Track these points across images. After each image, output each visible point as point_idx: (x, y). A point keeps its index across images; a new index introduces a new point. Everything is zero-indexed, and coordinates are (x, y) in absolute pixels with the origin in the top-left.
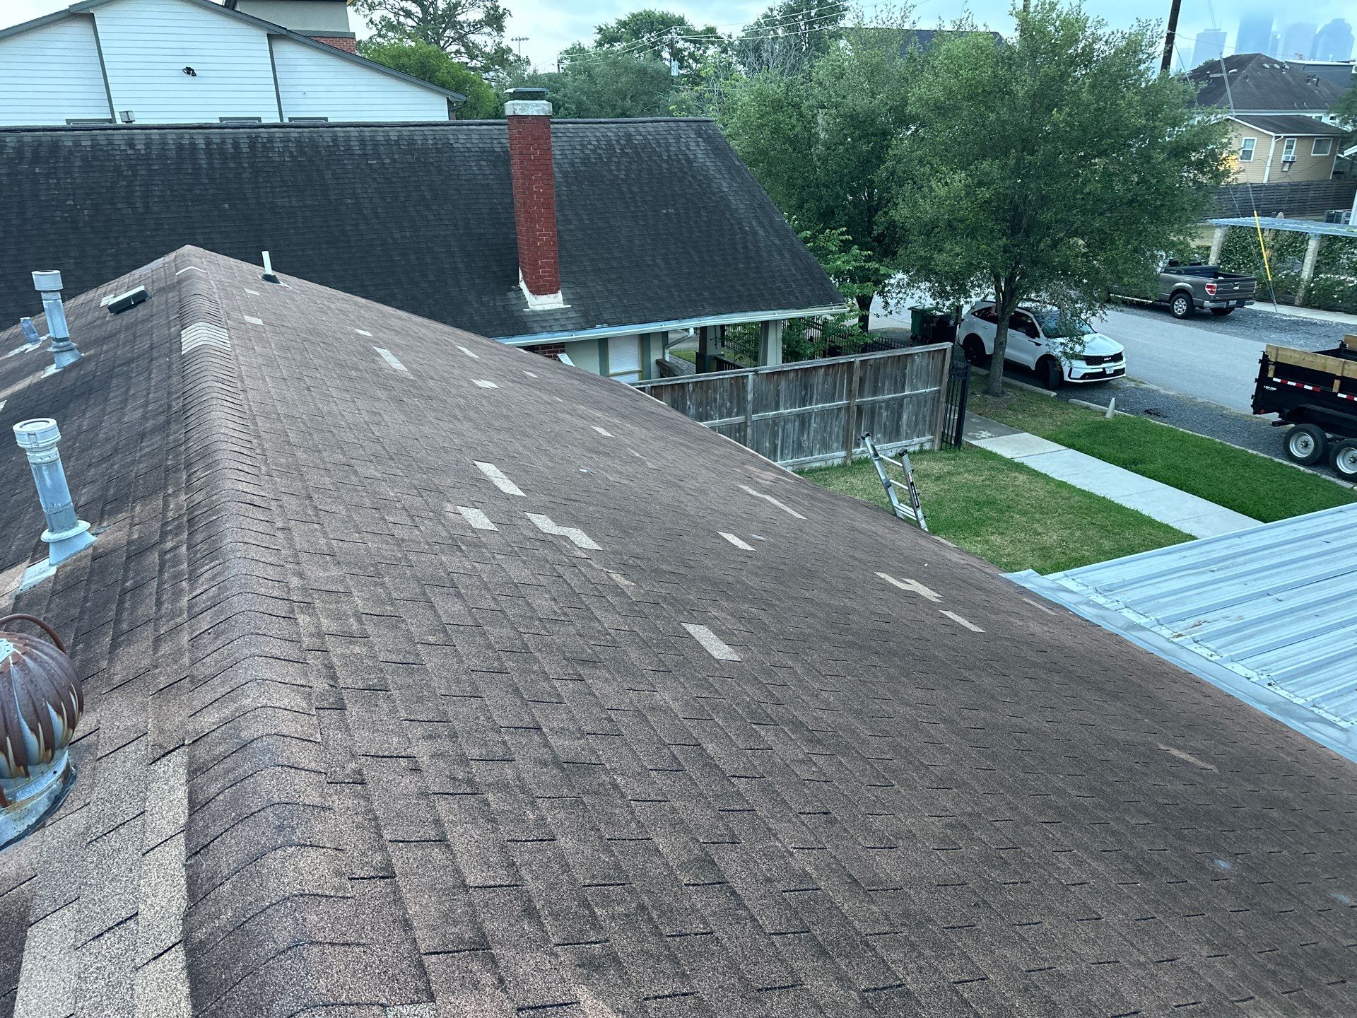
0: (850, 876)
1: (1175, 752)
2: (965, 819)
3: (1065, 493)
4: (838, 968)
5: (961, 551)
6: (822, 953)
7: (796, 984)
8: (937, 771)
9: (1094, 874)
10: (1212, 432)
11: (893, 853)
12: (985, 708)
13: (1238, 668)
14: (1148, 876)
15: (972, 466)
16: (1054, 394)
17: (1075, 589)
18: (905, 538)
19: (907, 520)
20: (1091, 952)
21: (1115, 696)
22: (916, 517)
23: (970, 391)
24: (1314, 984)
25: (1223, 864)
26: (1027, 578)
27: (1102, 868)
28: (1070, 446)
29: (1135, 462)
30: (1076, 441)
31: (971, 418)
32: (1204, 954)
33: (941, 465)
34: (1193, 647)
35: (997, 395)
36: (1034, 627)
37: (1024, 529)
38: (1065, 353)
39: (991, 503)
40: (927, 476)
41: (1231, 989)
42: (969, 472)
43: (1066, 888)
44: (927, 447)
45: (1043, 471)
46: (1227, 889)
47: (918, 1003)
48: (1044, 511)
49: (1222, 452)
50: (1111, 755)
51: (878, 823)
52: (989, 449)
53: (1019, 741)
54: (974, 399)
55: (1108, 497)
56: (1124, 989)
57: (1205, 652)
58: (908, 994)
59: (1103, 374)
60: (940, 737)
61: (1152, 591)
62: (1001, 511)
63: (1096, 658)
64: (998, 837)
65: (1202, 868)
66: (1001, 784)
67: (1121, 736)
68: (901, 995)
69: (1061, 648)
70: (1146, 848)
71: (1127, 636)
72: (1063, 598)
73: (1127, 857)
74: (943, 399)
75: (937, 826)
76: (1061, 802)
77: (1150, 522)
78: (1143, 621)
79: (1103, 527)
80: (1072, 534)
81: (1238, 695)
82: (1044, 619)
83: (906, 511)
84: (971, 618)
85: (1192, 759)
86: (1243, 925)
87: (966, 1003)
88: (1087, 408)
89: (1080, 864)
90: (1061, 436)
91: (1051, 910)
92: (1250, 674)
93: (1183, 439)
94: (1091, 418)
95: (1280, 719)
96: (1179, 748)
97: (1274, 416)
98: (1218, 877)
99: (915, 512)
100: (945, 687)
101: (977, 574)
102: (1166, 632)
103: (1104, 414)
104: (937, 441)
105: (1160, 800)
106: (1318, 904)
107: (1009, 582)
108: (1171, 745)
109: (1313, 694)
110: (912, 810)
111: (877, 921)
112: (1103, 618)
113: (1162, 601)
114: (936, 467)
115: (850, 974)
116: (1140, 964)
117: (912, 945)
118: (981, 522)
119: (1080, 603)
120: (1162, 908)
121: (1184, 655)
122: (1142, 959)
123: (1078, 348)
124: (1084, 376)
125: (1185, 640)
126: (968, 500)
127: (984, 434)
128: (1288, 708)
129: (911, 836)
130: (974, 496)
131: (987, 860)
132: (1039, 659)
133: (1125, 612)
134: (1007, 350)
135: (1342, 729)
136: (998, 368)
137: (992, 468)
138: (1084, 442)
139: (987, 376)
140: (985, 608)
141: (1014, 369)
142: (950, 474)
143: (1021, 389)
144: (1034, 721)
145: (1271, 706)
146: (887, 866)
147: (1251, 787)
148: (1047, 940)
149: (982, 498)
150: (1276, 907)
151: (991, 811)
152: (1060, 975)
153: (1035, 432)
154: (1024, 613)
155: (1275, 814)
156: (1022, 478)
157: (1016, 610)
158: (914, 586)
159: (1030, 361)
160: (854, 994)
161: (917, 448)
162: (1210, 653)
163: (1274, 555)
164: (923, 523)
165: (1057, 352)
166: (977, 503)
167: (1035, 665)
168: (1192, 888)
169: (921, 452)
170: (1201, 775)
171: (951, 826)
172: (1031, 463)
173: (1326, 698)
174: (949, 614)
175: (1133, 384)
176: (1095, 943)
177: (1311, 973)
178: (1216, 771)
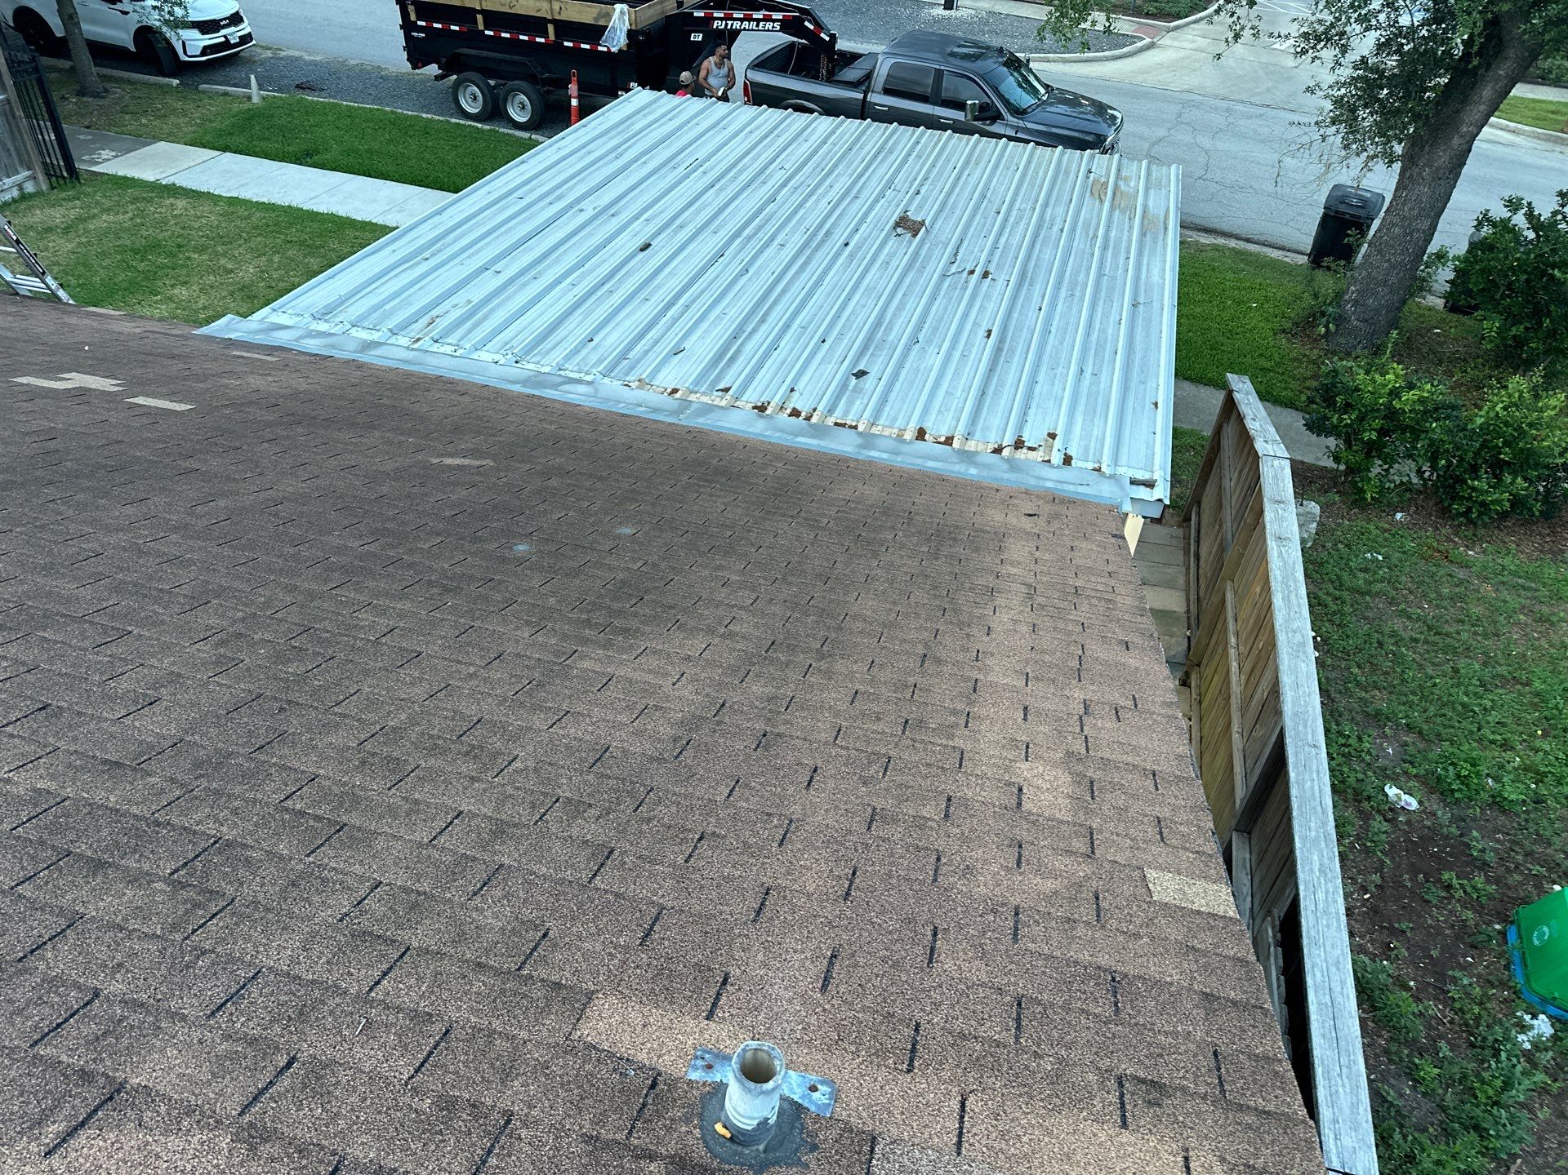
0: (105, 762)
1: (448, 461)
2: (239, 627)
3: (242, 211)
4: (127, 869)
5: (132, 317)
6: (98, 866)
7: (74, 920)
8: (186, 590)
9: (402, 615)
10: (378, 100)
11: (156, 708)
12: (223, 495)
13: (485, 356)
14: (457, 591)
15: (107, 203)
16: (176, 82)
17: (290, 323)
18: (43, 322)
19: (36, 297)
20: (420, 691)
21: (371, 427)
22: (48, 288)
23: (55, 97)
24: (620, 613)
25: (522, 548)
26: (228, 327)
27: (408, 606)
28: (225, 149)
29: (308, 154)
30: (229, 141)
31: (76, 136)
32: (526, 635)
33: (62, 210)
34: (435, 348)
35: (97, 95)
36: (255, 382)
37: (211, 271)
38: (166, 22)
39: (154, 246)
40: (49, 230)
41: (557, 654)
42: (108, 210)
43: (377, 642)
44: (30, 188)
45: (204, 189)
46: (530, 569)
47: (244, 846)
48: (223, 239)
49: (396, 121)
50: (385, 490)
51: (124, 684)
52: (120, 173)
53: (276, 515)
54: (68, 106)
55: (294, 204)
56: (462, 707)
57: (448, 349)
58: (230, 844)
59: (226, 45)
60: (175, 551)
61: (373, 300)
62: (171, 255)
63: (338, 392)
64: (284, 627)
65: (503, 560)
66: (270, 571)
67: (389, 466)
68: (220, 852)
69: (295, 395)
70: (446, 566)
71: (365, 358)
72: (282, 338)
73: (430, 582)
74: (20, 113)
75: (205, 651)
76: (344, 560)
77: (350, 223)
78: (375, 336)
79: (302, 243)
80: (270, 261)
81: (492, 383)
82: (265, 369)
83: (29, 283)
84: (172, 396)
85: (466, 462)
86: (553, 593)
87: (301, 813)
88: (226, 94)
89: (383, 612)
90: (208, 138)
91: (366, 673)
92: (497, 357)
93: (351, 113)
94: (236, 107)
95: (536, 392)
96: (451, 455)
97: (433, 69)
98: (520, 561)
99: (44, 282)
100: (164, 489)
101: (163, 340)
102: (403, 341)
103: (249, 98)
104: (41, 177)
105: (447, 514)
106: (608, 546)
107: (209, 339)
108: (442, 456)
109: (556, 357)
110: (166, 648)
111: (162, 791)
112: (333, 346)
113: (387, 307)
114: (57, 215)
115: (146, 867)
116: (471, 676)
117: (216, 792)
118: (151, 276)
119: (302, 337)
120: (477, 614)
121: (431, 360)
122: (472, 670)
123: (179, 12)
124: (205, 51)
125: (425, 343)
126: (122, 250)
127: (105, 154)
128: (538, 380)
129: (175, 678)
130: (128, 243)
131: (279, 658)
132: (271, 417)
133: (354, 332)
134: (84, 27)
135: (589, 383)
136: (85, 57)
137: (135, 200)
138: (238, 140)
139: (72, 68)
140: (186, 378)
141: (104, 52)
142: (81, 219)
143: (129, 82)
144: (288, 486)
145: (525, 382)
146: (153, 726)
147: (528, 466)
148: (372, 704)
149: (140, 243)
150: (575, 564)
151: (267, 604)
152: (394, 729)
153: (172, 138)
154: (238, 369)
155: (554, 482)
156: (181, 203)
157: (228, 368)
158: (77, 380)
159: (124, 38)
160: (159, 885)
161: (15, 193)
162: (453, 348)
163: (477, 225)
164: (61, 293)
165: (154, 20)
166: (136, 252)
167: (268, 424)
168: (500, 582)
169: (24, 197)
170: (479, 473)
171: (223, 643)
172: (182, 181)
173: (568, 358)
174: (140, 400)
175: (269, 54)
176: (421, 680)
177: (616, 605)
178: (492, 464)
